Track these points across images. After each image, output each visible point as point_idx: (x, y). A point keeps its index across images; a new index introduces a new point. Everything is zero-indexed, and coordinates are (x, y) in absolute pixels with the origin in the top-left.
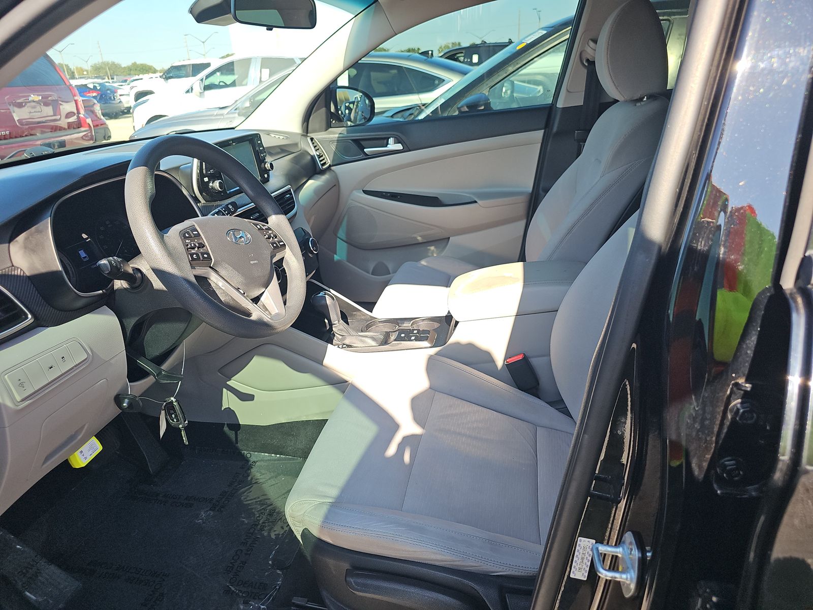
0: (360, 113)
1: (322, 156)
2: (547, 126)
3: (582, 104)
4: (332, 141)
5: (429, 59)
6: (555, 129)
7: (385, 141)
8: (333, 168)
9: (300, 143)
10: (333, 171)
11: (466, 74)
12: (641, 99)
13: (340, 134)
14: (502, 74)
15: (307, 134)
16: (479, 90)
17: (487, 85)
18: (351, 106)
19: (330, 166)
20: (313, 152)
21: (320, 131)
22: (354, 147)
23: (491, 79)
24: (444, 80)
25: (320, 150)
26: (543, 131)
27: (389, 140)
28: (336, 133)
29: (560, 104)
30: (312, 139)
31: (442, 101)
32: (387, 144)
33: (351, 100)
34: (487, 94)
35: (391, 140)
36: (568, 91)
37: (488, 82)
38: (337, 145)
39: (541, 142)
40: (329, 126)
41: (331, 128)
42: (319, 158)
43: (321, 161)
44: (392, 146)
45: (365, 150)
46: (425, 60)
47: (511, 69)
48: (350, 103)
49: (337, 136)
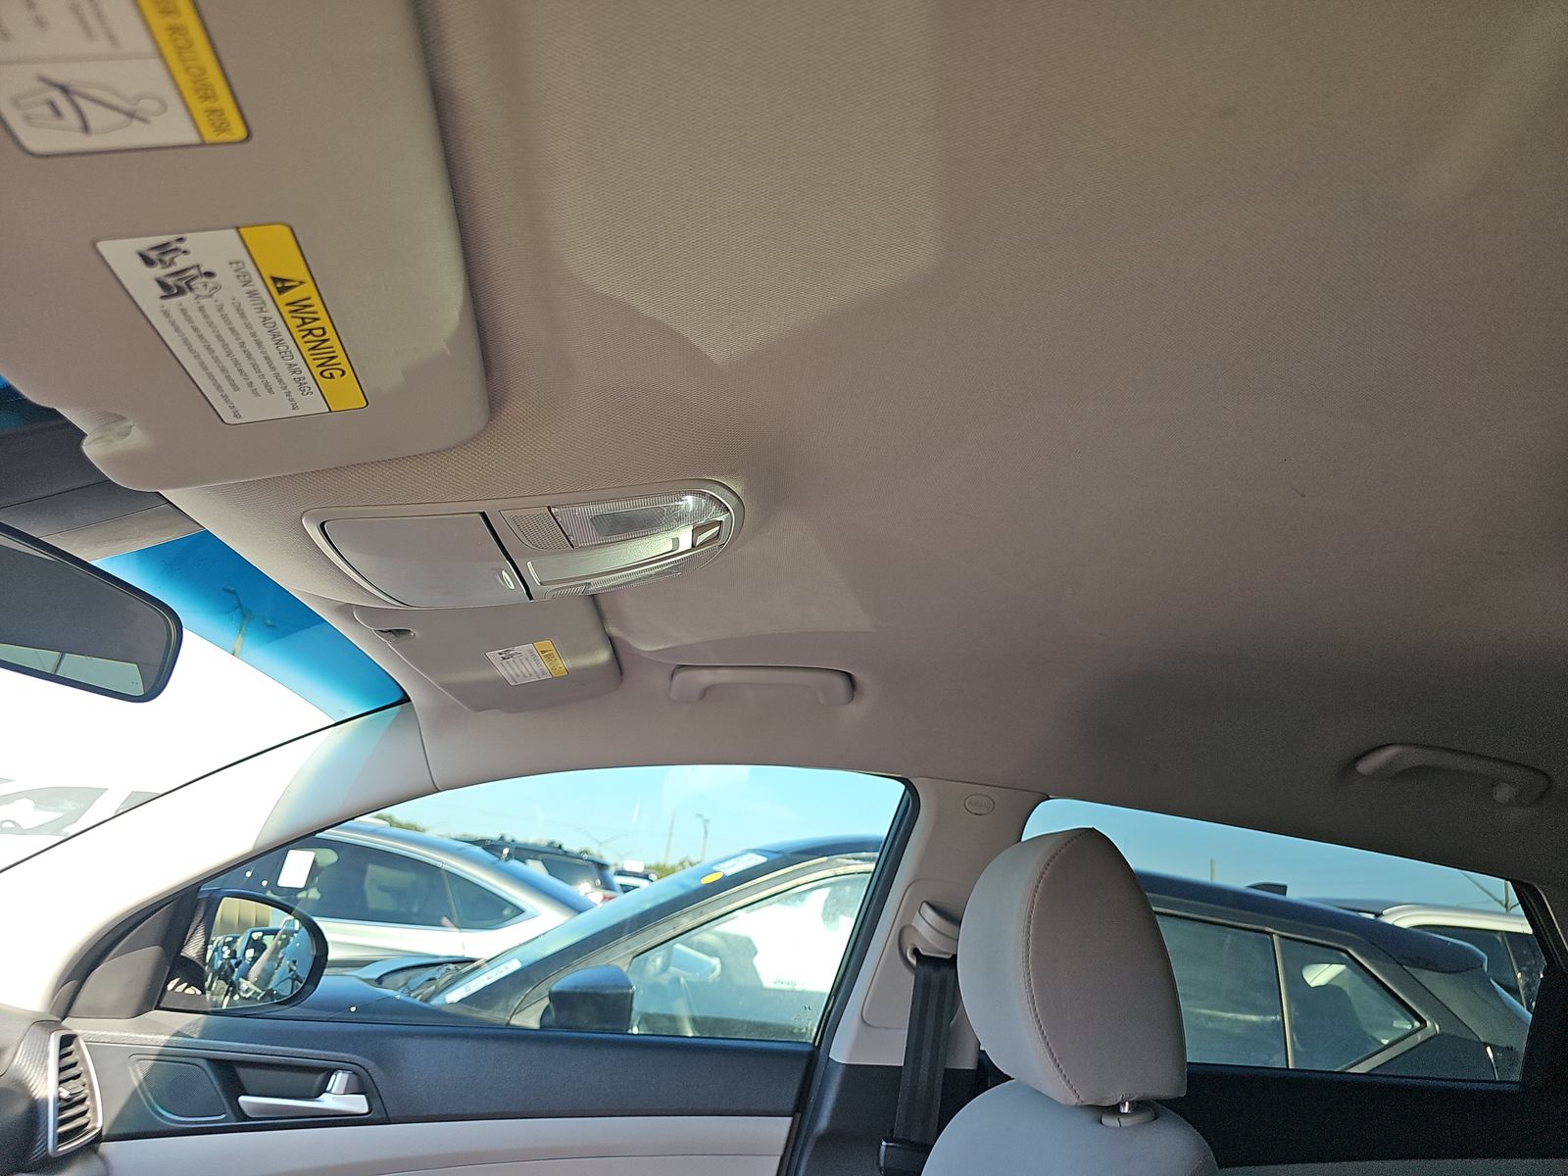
0: (286, 962)
1: (82, 1101)
2: (801, 1109)
3: (902, 1064)
4: (139, 1054)
5: (502, 864)
6: (823, 1123)
7: (320, 1078)
8: (106, 1148)
9: (11, 1051)
10: (102, 1158)
11: (580, 912)
12: (1114, 1110)
13: (178, 1034)
14: (665, 930)
15: (64, 1018)
16: (607, 957)
17: (628, 947)
18: (269, 940)
19: (99, 1139)
20: (46, 1087)
21: (114, 1013)
22: (210, 1084)
23: (638, 937)
24: (522, 912)
25: (83, 1079)
26: (789, 1120)
27: (333, 1077)
28: (162, 1029)
29: (841, 1052)
30: (67, 1041)
31: (514, 965)
32: (322, 1090)
33: (271, 926)
34: (625, 969)
35: (338, 1080)
36: (864, 1021)
37: (630, 942)
38: (153, 1067)
39: (781, 1153)
40: (154, 999)
41: (158, 1008)
42: (61, 1110)
43: (62, 1122)
44: (337, 1097)
45: (242, 1099)
46: (493, 863)
47: (686, 922)
48: (266, 933)
49: (163, 1038)
